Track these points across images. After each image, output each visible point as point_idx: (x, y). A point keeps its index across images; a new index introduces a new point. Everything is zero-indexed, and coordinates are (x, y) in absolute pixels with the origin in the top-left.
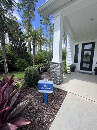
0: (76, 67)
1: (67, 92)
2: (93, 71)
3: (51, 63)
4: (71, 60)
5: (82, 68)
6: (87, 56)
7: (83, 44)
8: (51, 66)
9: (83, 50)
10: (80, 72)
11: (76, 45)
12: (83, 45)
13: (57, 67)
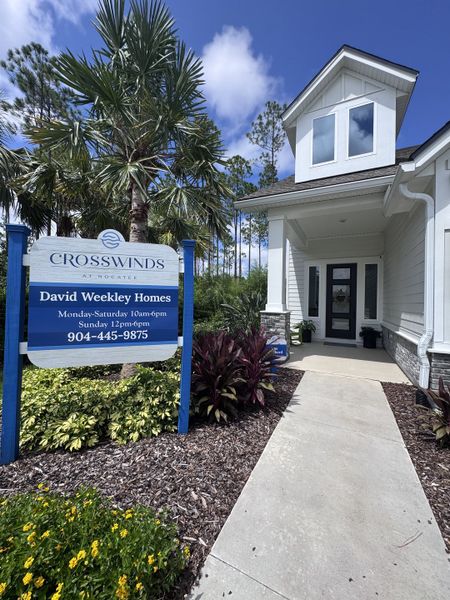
0: (313, 329)
1: (303, 372)
2: (359, 340)
3: (263, 314)
4: (300, 308)
5: (330, 332)
6: (341, 298)
7: (328, 266)
8: (263, 322)
9: (331, 282)
10: (326, 343)
11: (311, 268)
12: (330, 268)
13: (278, 321)
